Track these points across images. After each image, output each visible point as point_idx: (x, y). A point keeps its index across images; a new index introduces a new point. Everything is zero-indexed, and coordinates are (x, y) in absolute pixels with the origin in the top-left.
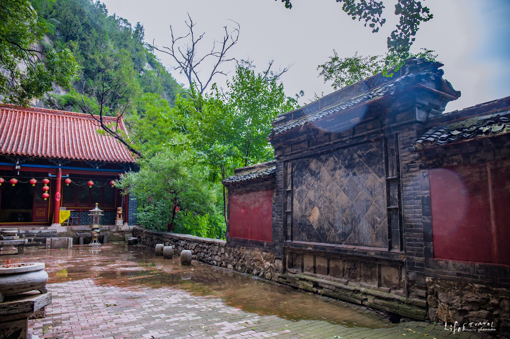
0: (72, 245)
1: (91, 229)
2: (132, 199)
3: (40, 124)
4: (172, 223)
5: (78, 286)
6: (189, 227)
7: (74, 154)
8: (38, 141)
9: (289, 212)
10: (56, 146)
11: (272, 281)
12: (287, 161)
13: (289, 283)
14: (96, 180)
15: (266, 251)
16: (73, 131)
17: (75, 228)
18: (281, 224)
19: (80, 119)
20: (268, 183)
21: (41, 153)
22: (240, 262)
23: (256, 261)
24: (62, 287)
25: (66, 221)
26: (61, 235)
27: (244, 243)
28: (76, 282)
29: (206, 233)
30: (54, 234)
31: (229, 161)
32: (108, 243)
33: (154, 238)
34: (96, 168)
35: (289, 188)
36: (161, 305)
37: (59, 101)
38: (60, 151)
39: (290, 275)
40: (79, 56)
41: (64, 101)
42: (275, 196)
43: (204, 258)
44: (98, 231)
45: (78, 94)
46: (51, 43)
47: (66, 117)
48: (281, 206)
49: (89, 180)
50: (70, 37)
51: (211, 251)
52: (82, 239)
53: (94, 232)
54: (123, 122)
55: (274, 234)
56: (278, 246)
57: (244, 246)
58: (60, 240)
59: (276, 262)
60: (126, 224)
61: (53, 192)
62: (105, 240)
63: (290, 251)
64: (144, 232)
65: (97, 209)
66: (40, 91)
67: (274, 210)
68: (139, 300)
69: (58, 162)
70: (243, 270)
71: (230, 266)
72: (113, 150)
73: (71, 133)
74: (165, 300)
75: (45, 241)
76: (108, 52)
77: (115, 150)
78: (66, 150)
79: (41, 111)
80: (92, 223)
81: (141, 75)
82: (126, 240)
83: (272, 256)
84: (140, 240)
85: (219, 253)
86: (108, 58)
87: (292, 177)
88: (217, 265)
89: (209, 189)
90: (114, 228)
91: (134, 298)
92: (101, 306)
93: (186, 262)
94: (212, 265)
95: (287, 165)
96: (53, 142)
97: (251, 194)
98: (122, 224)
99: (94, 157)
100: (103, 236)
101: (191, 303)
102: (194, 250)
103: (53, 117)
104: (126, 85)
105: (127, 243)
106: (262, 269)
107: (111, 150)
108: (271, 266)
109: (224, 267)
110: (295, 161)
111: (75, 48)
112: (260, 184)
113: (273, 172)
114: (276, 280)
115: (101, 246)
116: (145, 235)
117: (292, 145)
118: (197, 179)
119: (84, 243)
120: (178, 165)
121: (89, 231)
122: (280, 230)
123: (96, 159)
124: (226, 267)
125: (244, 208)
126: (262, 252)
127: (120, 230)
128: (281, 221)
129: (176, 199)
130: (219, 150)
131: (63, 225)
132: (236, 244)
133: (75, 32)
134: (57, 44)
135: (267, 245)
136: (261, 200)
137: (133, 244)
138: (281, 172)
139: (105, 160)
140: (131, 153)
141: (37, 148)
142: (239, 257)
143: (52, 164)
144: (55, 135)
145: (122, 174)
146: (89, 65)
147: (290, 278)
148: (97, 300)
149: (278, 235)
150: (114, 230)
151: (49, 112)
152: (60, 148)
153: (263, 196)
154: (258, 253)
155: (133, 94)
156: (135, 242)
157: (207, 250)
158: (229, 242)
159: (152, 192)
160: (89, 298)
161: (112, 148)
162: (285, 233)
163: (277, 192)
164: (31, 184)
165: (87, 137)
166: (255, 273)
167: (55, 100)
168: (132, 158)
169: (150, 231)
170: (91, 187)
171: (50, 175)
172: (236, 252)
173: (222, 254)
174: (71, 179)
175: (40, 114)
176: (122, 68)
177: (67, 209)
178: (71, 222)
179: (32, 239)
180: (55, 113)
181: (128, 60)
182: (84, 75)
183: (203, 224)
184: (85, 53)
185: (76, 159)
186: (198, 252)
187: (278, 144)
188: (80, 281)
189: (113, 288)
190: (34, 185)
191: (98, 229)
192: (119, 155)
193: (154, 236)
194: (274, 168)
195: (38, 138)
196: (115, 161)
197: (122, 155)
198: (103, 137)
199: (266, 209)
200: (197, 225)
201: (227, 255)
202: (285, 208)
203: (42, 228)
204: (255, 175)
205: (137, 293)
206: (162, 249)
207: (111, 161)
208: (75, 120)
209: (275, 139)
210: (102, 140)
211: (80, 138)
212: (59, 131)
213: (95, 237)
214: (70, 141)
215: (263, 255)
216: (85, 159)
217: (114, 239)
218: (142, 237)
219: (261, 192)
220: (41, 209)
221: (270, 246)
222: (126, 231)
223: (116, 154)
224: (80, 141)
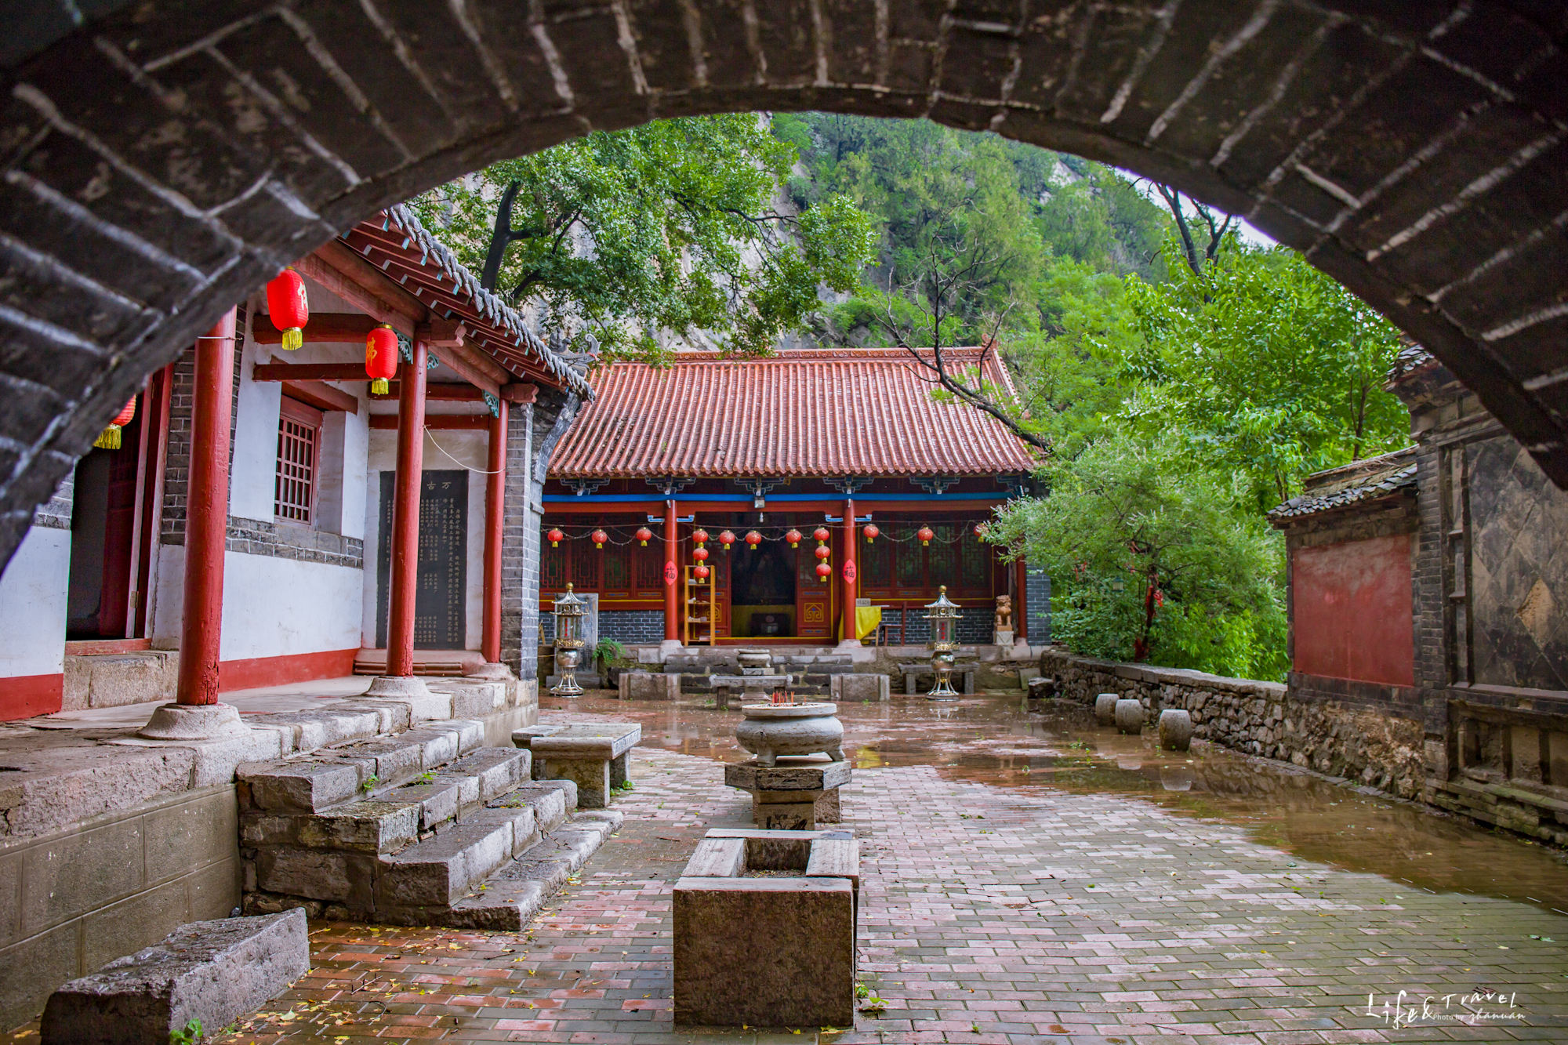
0: (888, 695)
1: (930, 655)
2: (1034, 572)
3: (796, 390)
4: (1146, 639)
5: (903, 778)
6: (1194, 650)
7: (880, 460)
8: (796, 434)
9: (1460, 599)
10: (836, 443)
11: (1418, 801)
12: (1450, 447)
13: (1467, 808)
14: (937, 525)
15: (1398, 715)
16: (873, 399)
17: (894, 651)
18: (1439, 635)
19: (889, 365)
20: (1397, 513)
21: (806, 465)
22: (1325, 745)
23: (1369, 744)
24: (870, 778)
25: (872, 633)
26: (862, 668)
27: (1336, 691)
28: (900, 770)
29: (1247, 668)
30: (845, 666)
31: (1291, 454)
32: (976, 691)
33: (1096, 680)
34: (935, 492)
35: (1458, 528)
36: (1085, 827)
37: (836, 320)
38: (847, 455)
39: (1468, 785)
40: (874, 189)
41: (846, 318)
42: (1417, 552)
43: (1228, 734)
44: (950, 658)
45: (879, 294)
46: (804, 171)
47: (855, 365)
48: (1436, 581)
49: (919, 527)
50: (848, 145)
51: (1248, 714)
52: (911, 681)
53: (939, 662)
54: (998, 358)
55: (1420, 665)
56: (1432, 701)
57: (1336, 699)
58: (861, 679)
59: (1427, 747)
60: (1023, 642)
61: (838, 559)
62: (969, 683)
63: (1468, 714)
64: (1069, 662)
65: (943, 601)
66: (792, 312)
67: (1415, 593)
68: (1036, 814)
69: (843, 484)
70: (1336, 769)
71: (1298, 757)
72: (977, 441)
73: (870, 404)
74: (1097, 817)
75: (827, 684)
76: (946, 160)
77: (981, 440)
78: (862, 451)
79: (796, 356)
80: (934, 638)
81: (1042, 203)
82: (1024, 686)
83: (1416, 728)
84: (1060, 686)
85: (1269, 721)
86: (946, 178)
87: (1466, 494)
88: (1262, 755)
89: (1251, 536)
90: (990, 653)
91: (1024, 809)
92: (950, 816)
93: (1175, 742)
94: (1250, 753)
95: (1450, 460)
96: (829, 435)
97: (1351, 549)
98: (1011, 642)
99: (930, 464)
100: (963, 674)
101: (1158, 828)
102: (1200, 710)
103: (825, 368)
104: (1000, 246)
105: (1026, 694)
106: (1389, 767)
107: (971, 439)
108: (1412, 759)
109: (1282, 759)
110: (1473, 446)
111: (863, 170)
112: (1374, 517)
113: (1408, 482)
114: (1430, 799)
115: (960, 698)
116: (1073, 671)
117: (1461, 398)
118: (1212, 509)
119: (919, 691)
120: (1150, 471)
121: (927, 660)
122: (1435, 652)
123: (935, 470)
124: (1288, 759)
125: (1332, 588)
126: (1387, 715)
127: (1005, 658)
128: (1438, 625)
129: (1153, 569)
130: (1256, 426)
131: (867, 643)
132: (1314, 694)
133: (857, 129)
134: (819, 172)
135: (1400, 697)
136: (1380, 563)
137: (1041, 696)
138: (1433, 480)
139: (956, 470)
140: (1024, 444)
141: (796, 452)
142: (1323, 730)
143: (829, 489)
144: (833, 415)
145: (1000, 507)
146: (901, 208)
147: (1471, 795)
148: (941, 806)
149: (1430, 668)
150: (992, 658)
151: (815, 357)
152: (846, 447)
153: (1385, 554)
154: (1374, 719)
155: (1025, 268)
156: (1048, 690)
157: (1237, 711)
158: (1295, 689)
159: (1085, 551)
160: (925, 800)
161: (974, 434)
162: (1451, 660)
163: (1423, 539)
164: (786, 542)
165: (908, 409)
166: (1367, 778)
167: (827, 320)
168: (1027, 459)
169: (1088, 661)
170: (926, 543)
171: (828, 517)
172: (1315, 716)
173: (1276, 721)
174: (878, 525)
175: (795, 366)
176: (988, 200)
177: (873, 604)
178: (883, 636)
179: (801, 676)
180: (830, 356)
181: (1003, 169)
182: (890, 236)
183: (1238, 642)
184: (888, 177)
185: (886, 472)
186: (1212, 717)
187: (1420, 398)
188: (907, 769)
189: (979, 786)
190: (795, 545)
191: (948, 653)
192: (992, 453)
193: (1097, 675)
194: (1413, 469)
195: (796, 427)
196: (983, 470)
197: (1002, 452)
198: (950, 407)
199: (1393, 591)
200: (1220, 643)
201: (1288, 723)
202: (1449, 587)
203: (820, 650)
204: (1357, 492)
205: (1033, 801)
206: (1114, 704)
207: (973, 471)
208: (876, 368)
209: (1409, 383)
210: (947, 414)
211: (891, 417)
212: (842, 404)
213: (943, 675)
214: (869, 428)
215: (1389, 725)
216: (908, 471)
217: (991, 683)
218: (1065, 678)
219: (1377, 542)
220: (814, 604)
221: (1407, 700)
222: (1024, 662)
223: (986, 452)
224: (892, 423)
